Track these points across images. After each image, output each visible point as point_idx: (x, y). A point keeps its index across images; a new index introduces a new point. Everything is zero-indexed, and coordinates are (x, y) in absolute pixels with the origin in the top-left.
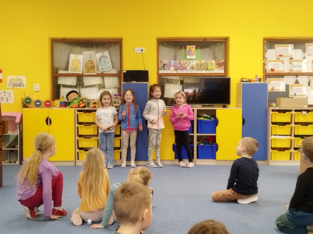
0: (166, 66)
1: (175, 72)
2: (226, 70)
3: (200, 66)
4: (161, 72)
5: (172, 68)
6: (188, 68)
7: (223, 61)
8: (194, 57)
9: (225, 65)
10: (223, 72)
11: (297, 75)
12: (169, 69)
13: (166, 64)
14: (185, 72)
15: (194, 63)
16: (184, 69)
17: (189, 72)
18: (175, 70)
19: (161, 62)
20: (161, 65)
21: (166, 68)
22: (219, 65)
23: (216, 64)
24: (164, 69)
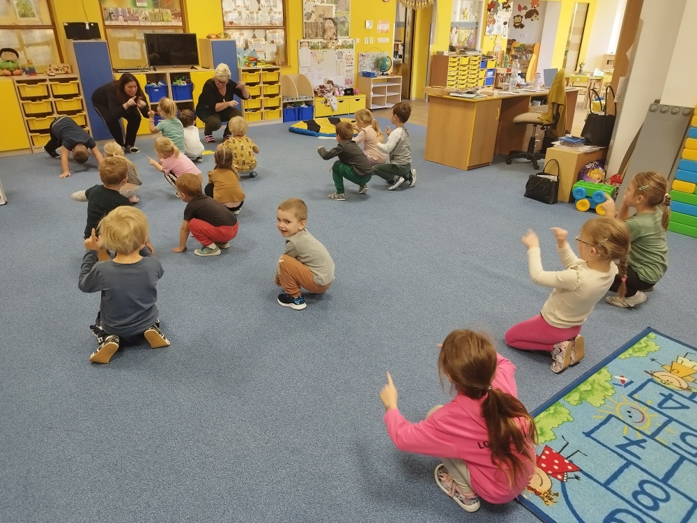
0: (112, 15)
1: (126, 24)
2: (184, 21)
3: (155, 17)
4: (107, 23)
5: (121, 18)
6: (140, 18)
7: (179, 10)
8: (145, 4)
9: (182, 15)
10: (181, 24)
11: (254, 28)
12: (117, 20)
13: (112, 13)
14: (137, 23)
15: (147, 12)
16: (136, 20)
17: (142, 24)
18: (126, 21)
19: (105, 9)
20: (106, 15)
21: (113, 18)
22: (176, 15)
23: (173, 15)
24: (111, 20)
